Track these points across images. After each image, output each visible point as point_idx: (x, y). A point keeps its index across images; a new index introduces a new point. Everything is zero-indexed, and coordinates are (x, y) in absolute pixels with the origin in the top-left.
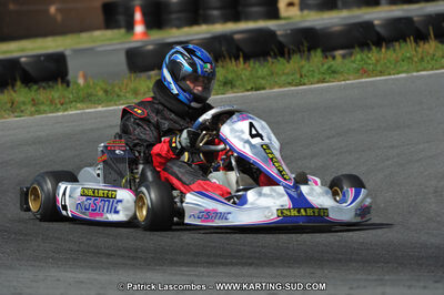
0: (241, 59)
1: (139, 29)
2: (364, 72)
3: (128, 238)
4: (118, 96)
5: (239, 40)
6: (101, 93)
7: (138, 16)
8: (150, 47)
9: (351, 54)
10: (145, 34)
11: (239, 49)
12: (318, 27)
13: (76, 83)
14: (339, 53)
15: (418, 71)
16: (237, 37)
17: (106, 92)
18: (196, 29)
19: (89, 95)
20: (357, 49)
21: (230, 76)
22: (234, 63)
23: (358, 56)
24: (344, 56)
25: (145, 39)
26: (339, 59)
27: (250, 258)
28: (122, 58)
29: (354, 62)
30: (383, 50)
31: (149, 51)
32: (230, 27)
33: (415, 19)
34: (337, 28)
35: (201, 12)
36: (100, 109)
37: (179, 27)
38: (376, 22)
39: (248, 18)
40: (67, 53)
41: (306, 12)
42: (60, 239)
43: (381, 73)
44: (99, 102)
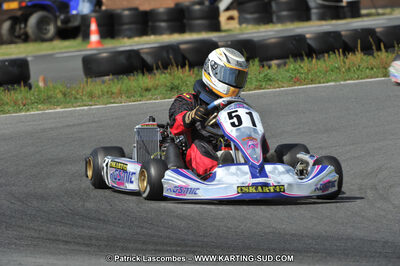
0: (187, 67)
1: (94, 38)
2: (297, 81)
3: (83, 227)
4: (76, 98)
5: (184, 50)
6: (60, 96)
7: (93, 27)
8: (105, 55)
9: (285, 64)
10: (99, 42)
11: (184, 58)
12: (255, 39)
13: (38, 86)
14: (274, 63)
15: (346, 80)
16: (182, 47)
17: (65, 95)
18: (145, 39)
19: (49, 97)
20: (291, 60)
21: (176, 82)
22: (180, 70)
23: (292, 65)
24: (279, 66)
25: (100, 47)
26: (274, 68)
27: (194, 246)
28: (79, 65)
29: (288, 71)
30: (314, 60)
31: (103, 58)
32: (176, 38)
33: (343, 33)
34: (273, 40)
35: (150, 24)
36: (59, 110)
37: (130, 37)
38: (308, 36)
39: (192, 30)
40: (29, 59)
41: (244, 26)
42: (22, 227)
43: (312, 81)
44: (58, 103)
